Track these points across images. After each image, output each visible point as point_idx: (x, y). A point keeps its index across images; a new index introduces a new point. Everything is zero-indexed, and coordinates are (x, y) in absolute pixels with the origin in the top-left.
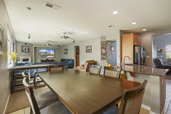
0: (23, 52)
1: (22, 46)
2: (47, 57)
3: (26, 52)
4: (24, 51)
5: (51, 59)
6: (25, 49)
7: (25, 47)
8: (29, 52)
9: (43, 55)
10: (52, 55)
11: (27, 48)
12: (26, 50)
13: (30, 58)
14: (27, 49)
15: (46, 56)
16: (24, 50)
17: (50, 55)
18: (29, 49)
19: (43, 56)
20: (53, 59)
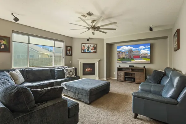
0: (83, 52)
1: (82, 44)
2: (132, 61)
3: (90, 53)
4: (87, 51)
5: (141, 66)
6: (88, 48)
7: (87, 45)
8: (96, 52)
9: (124, 56)
10: (145, 57)
11: (93, 45)
12: (90, 50)
13: (98, 63)
14: (90, 48)
15: (130, 58)
16: (85, 50)
17: (138, 57)
18: (95, 48)
19: (124, 58)
20: (147, 66)
